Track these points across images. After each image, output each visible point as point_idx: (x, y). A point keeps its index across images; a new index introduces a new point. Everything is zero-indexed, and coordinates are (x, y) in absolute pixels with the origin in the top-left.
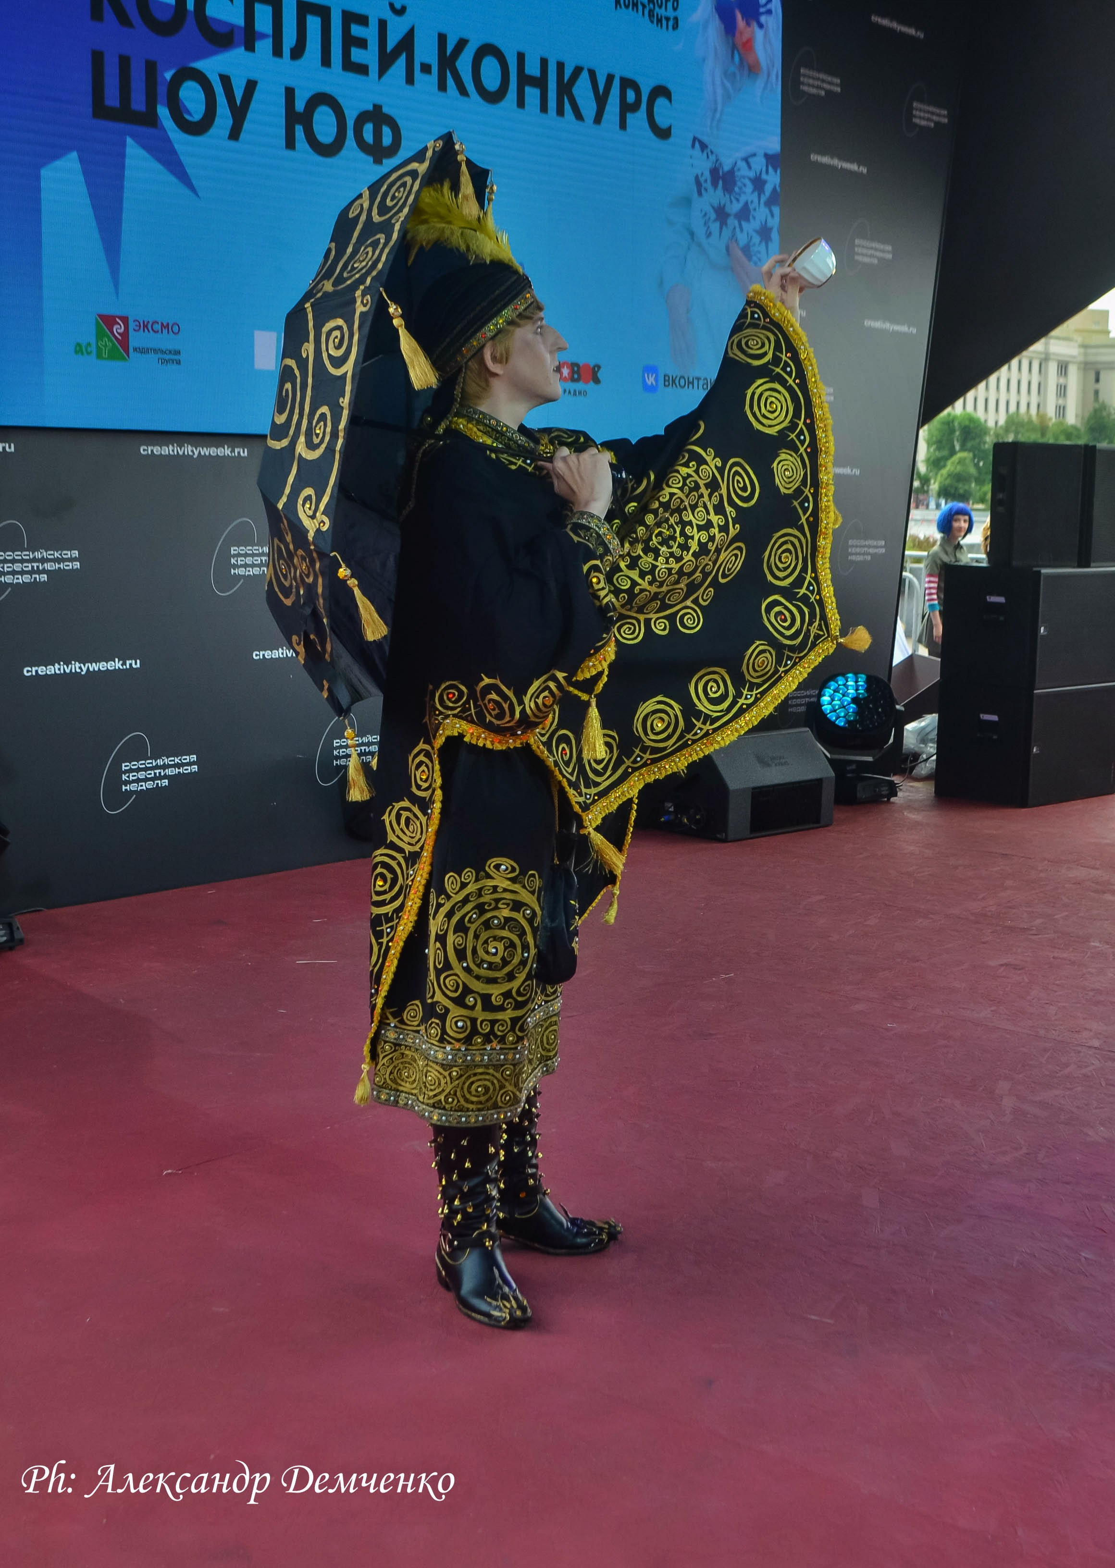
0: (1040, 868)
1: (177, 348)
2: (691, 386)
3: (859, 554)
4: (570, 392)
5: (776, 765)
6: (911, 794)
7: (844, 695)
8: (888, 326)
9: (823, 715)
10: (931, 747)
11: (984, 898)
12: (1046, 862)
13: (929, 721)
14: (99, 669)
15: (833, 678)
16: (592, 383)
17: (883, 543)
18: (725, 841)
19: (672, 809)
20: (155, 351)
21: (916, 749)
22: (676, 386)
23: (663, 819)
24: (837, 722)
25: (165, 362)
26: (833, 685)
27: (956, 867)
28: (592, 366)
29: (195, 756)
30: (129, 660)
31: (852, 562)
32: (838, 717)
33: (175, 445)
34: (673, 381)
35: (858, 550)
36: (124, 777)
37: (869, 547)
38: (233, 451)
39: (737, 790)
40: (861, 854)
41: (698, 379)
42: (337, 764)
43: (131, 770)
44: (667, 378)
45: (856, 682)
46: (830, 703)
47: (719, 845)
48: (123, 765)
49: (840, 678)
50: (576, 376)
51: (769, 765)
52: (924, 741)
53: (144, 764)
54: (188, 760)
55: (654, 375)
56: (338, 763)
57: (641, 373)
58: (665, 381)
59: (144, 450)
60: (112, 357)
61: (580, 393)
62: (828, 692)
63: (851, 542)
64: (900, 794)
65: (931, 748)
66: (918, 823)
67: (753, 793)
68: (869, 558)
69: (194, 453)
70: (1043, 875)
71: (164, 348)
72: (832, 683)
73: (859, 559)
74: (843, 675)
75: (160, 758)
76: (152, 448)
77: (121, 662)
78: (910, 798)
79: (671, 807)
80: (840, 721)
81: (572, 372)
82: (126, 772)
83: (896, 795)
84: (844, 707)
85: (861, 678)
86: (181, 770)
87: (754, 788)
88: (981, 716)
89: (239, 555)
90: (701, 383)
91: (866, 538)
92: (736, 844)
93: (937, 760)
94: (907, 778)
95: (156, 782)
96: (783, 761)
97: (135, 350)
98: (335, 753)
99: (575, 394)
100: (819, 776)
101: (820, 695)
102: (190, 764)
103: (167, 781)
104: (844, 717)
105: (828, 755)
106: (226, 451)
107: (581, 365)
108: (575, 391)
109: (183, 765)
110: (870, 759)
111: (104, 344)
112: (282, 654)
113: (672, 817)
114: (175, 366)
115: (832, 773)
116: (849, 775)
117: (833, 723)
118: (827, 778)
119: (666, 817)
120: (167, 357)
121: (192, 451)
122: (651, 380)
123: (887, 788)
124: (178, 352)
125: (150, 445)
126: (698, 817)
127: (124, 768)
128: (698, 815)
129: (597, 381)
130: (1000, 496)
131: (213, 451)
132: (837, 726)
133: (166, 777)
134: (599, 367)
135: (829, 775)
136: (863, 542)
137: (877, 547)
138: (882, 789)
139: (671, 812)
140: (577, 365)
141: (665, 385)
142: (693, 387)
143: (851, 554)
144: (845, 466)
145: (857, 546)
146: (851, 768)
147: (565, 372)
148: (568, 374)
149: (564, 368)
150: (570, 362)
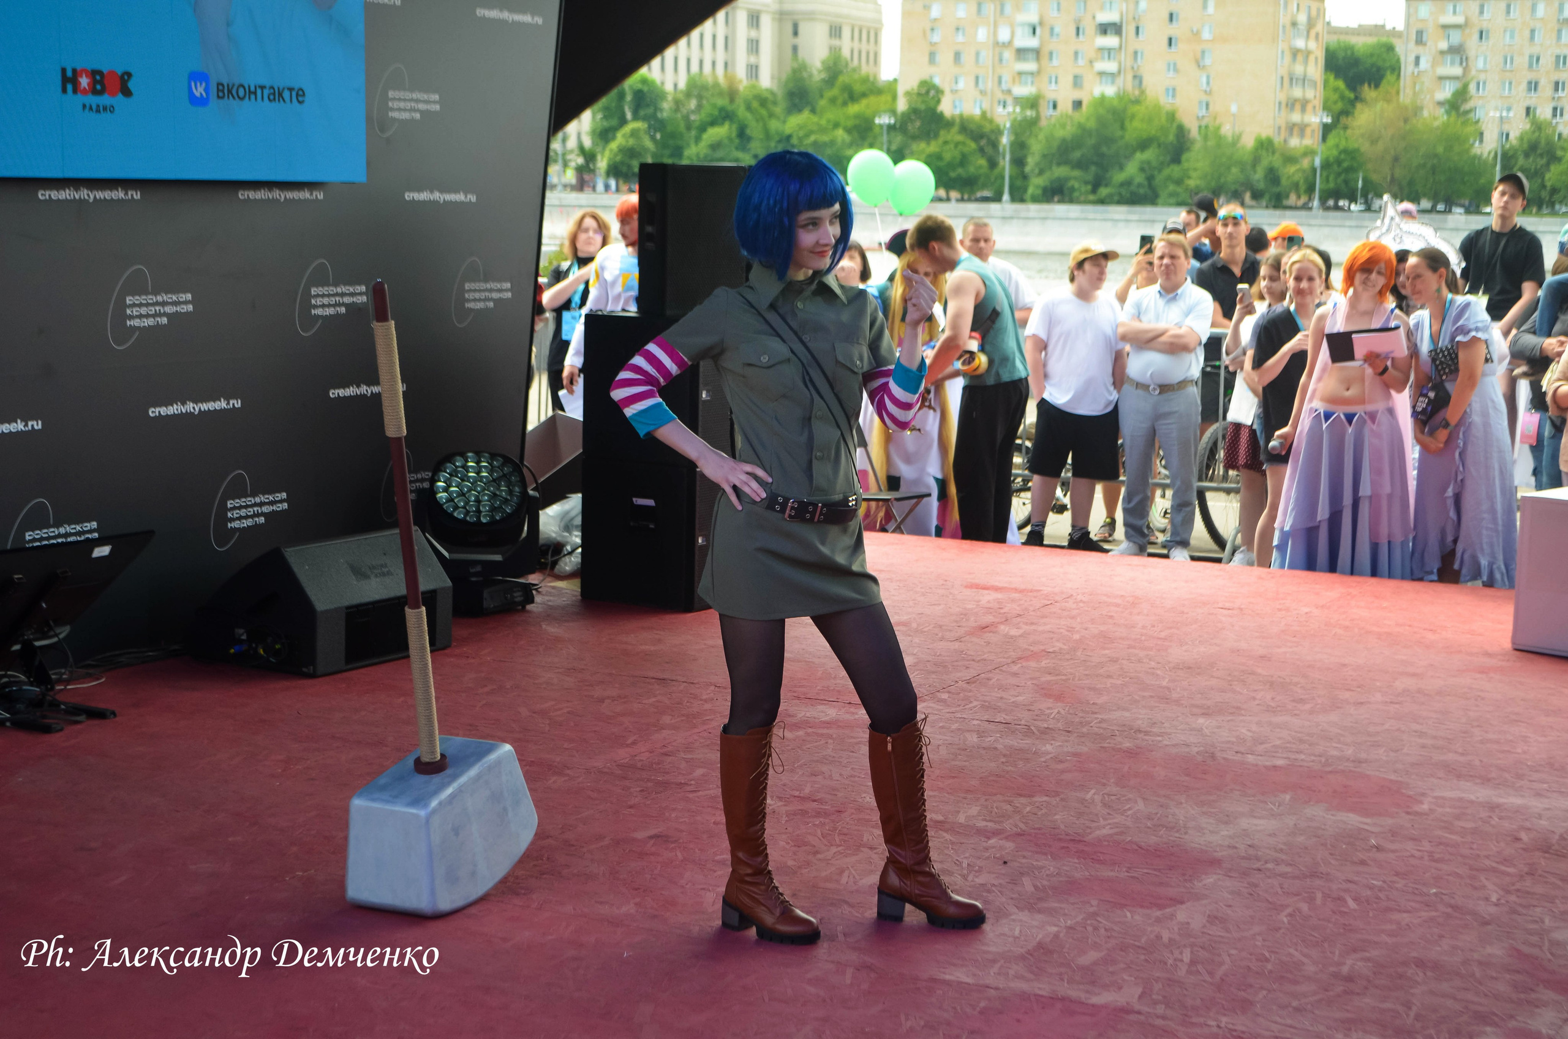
0: (704, 697)
2: (253, 97)
3: (480, 300)
4: (91, 108)
5: (376, 576)
6: (551, 598)
7: (463, 480)
8: (505, 15)
9: (438, 505)
10: (576, 536)
11: (634, 743)
12: (712, 688)
13: (574, 503)
15: (449, 458)
16: (120, 96)
17: (508, 285)
18: (313, 676)
19: (244, 637)
21: (559, 539)
22: (234, 98)
23: (232, 651)
24: (455, 514)
26: (449, 467)
27: (602, 700)
28: (120, 73)
31: (471, 310)
32: (456, 507)
34: (230, 92)
35: (477, 295)
37: (491, 290)
39: (327, 611)
40: (486, 686)
41: (262, 88)
44: (221, 87)
45: (478, 462)
46: (446, 490)
47: (304, 681)
49: (457, 458)
50: (98, 87)
51: (366, 576)
52: (568, 528)
55: (204, 85)
58: (218, 91)
61: (105, 109)
62: (443, 476)
63: (467, 286)
64: (538, 599)
65: (576, 538)
66: (558, 640)
67: (347, 613)
68: (491, 304)
70: (707, 706)
72: (449, 465)
73: (478, 307)
74: (463, 455)
78: (550, 603)
79: (242, 634)
80: (459, 513)
81: (93, 83)
83: (532, 601)
84: (464, 495)
85: (484, 457)
87: (348, 608)
88: (634, 499)
90: (266, 92)
91: (486, 281)
92: (327, 679)
93: (582, 553)
94: (549, 575)
96: (385, 570)
99: (98, 111)
100: (431, 587)
101: (433, 481)
104: (464, 507)
105: (446, 554)
107: (105, 72)
108: (98, 106)
110: (498, 558)
113: (245, 647)
115: (449, 583)
116: (474, 579)
117: (451, 515)
118: (443, 589)
119: (237, 647)
122: (199, 91)
123: (519, 594)
126: (277, 647)
128: (276, 643)
129: (127, 93)
130: (649, 229)
132: (456, 519)
134: (129, 75)
135: (445, 585)
136: (483, 286)
137: (500, 291)
138: (515, 595)
139: (245, 640)
140: (100, 73)
141: (218, 97)
142: (256, 99)
143: (469, 301)
144: (456, 191)
145: (475, 291)
146: (472, 570)
147: (84, 82)
148: (88, 85)
149: (81, 77)
150: (89, 69)
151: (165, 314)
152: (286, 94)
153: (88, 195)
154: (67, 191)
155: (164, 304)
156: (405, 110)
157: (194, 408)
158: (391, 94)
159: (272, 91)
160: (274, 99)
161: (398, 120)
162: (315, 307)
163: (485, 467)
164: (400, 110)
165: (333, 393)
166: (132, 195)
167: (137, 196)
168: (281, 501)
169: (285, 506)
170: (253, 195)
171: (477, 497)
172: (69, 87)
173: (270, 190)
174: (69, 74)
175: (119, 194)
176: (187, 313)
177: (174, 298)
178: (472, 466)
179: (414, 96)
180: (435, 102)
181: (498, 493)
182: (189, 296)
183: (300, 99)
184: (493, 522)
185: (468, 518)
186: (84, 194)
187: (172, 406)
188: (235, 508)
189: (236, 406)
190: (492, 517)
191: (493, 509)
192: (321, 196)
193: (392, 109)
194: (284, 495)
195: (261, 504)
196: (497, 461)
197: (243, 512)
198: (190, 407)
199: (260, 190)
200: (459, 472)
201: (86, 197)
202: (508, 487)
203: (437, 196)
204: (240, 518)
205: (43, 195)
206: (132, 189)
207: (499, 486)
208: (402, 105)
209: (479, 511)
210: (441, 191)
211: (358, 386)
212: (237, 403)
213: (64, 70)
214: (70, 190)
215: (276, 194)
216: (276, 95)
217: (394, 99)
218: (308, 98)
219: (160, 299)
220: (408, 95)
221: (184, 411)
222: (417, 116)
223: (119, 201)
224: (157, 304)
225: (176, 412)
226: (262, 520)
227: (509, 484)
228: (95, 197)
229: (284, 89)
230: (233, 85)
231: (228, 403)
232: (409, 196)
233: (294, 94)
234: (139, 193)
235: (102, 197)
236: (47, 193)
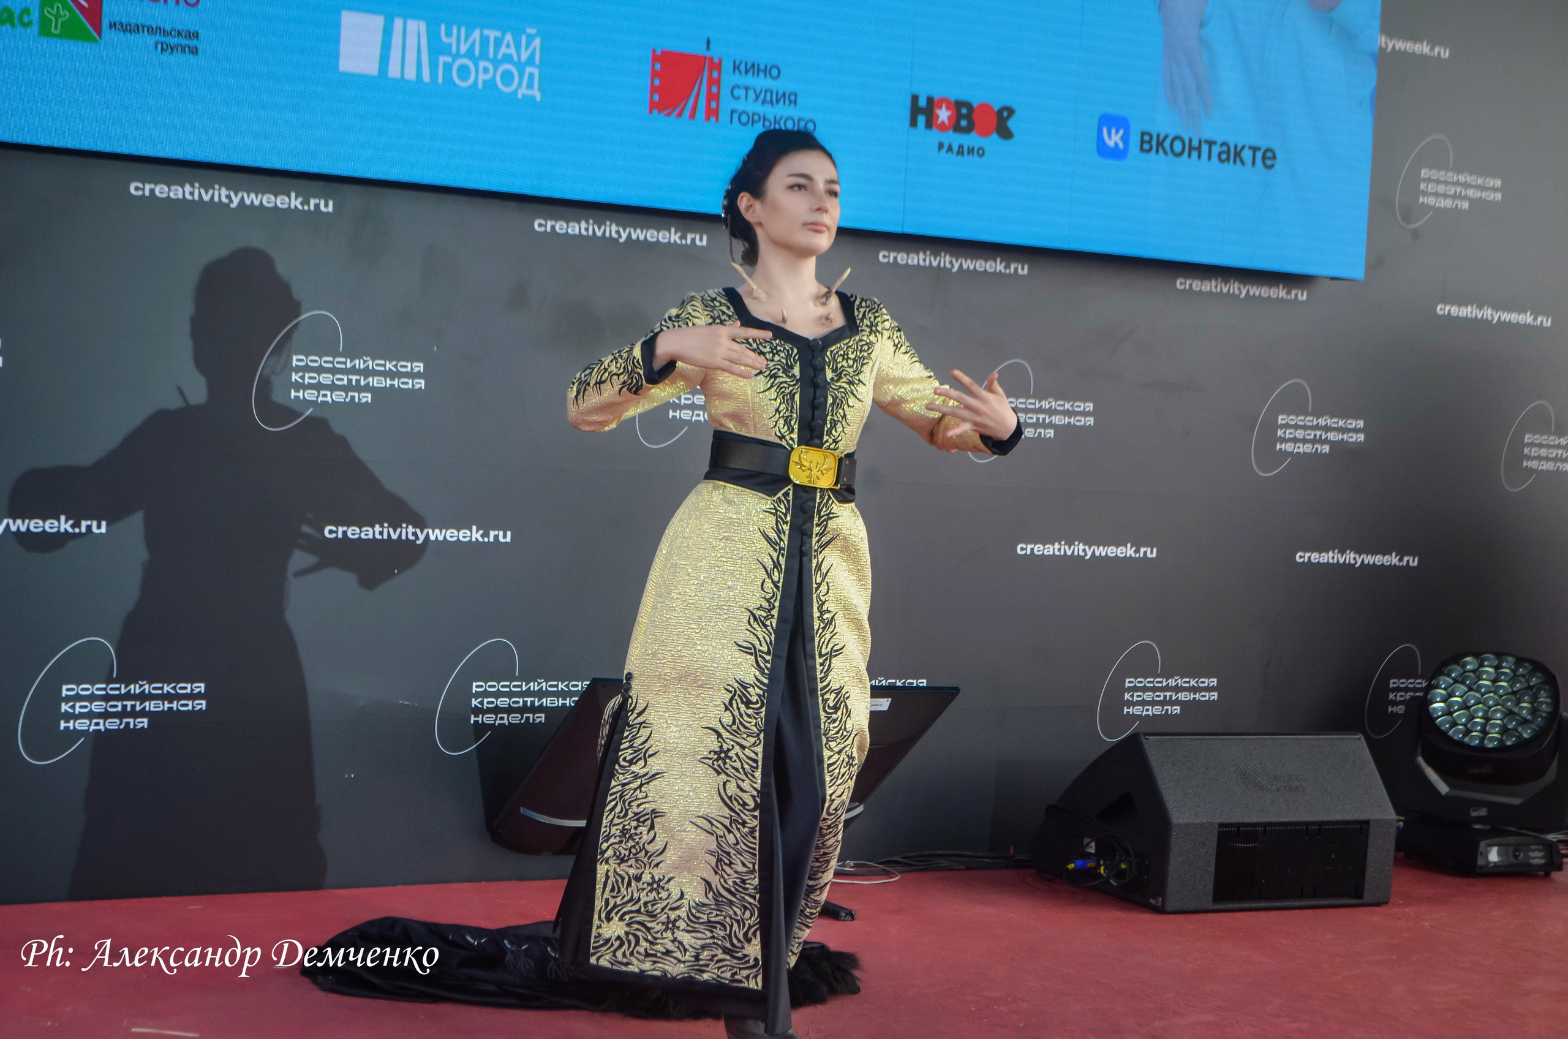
1: (192, 29)
2: (1195, 154)
3: (1547, 459)
4: (950, 149)
7: (1470, 689)
9: (1429, 719)
14: (28, 528)
15: (1457, 659)
16: (994, 136)
18: (1161, 910)
19: (1092, 850)
20: (151, 30)
22: (1165, 152)
23: (1071, 866)
24: (1451, 733)
25: (165, 48)
26: (1454, 670)
28: (996, 108)
29: (202, 685)
30: (86, 519)
31: (1531, 471)
32: (1454, 724)
33: (197, 185)
34: (1160, 144)
35: (1543, 452)
36: (64, 707)
37: (1567, 448)
38: (306, 202)
39: (1187, 825)
41: (1211, 143)
42: (476, 722)
43: (78, 698)
44: (1146, 138)
45: (1497, 668)
46: (1444, 700)
47: (1147, 917)
48: (64, 687)
49: (1469, 659)
50: (964, 123)
53: (105, 689)
54: (189, 691)
55: (1121, 132)
56: (480, 719)
57: (1096, 121)
58: (1142, 142)
59: (137, 189)
60: (69, 32)
61: (971, 151)
62: (1444, 680)
63: (1528, 438)
67: (1220, 834)
68: (1565, 467)
69: (231, 201)
71: (168, 29)
72: (1454, 667)
73: (1544, 468)
74: (1476, 655)
75: (136, 682)
76: (152, 186)
77: (71, 522)
79: (1090, 846)
80: (1458, 732)
81: (957, 117)
82: (68, 699)
83: (1560, 867)
84: (1468, 708)
85: (1507, 662)
86: (174, 705)
87: (1221, 825)
89: (307, 369)
90: (1216, 150)
91: (1560, 434)
92: (1179, 917)
95: (125, 720)
97: (113, 25)
98: (474, 702)
99: (960, 152)
100: (1364, 817)
101: (1431, 687)
102: (192, 696)
103: (146, 720)
104: (1465, 725)
105: (1443, 788)
106: (295, 202)
107: (975, 104)
108: (961, 147)
109: (179, 697)
110: (1516, 801)
111: (54, 12)
112: (381, 533)
113: (1091, 864)
114: (187, 59)
115: (1393, 815)
117: (1444, 734)
118: (1378, 821)
119: (1080, 862)
120: (172, 41)
121: (228, 197)
122: (1114, 139)
123: (1541, 854)
124: (196, 35)
125: (149, 182)
126: (1123, 866)
127: (64, 693)
128: (1123, 861)
129: (1006, 134)
131: (268, 200)
132: (1451, 739)
133: (143, 713)
134: (1011, 112)
135: (1391, 817)
136: (1554, 440)
138: (1532, 854)
139: (1091, 854)
140: (968, 105)
141: (1142, 149)
142: (1199, 156)
143: (1529, 458)
144: (1521, 310)
145: (1540, 445)
146: (1474, 814)
147: (943, 115)
148: (949, 118)
149: (940, 107)
150: (953, 99)
151: (1051, 425)
152: (1247, 155)
153: (951, 262)
154: (921, 256)
155: (1051, 412)
156: (1445, 196)
157: (1084, 550)
158: (1424, 173)
159: (1225, 148)
160: (1228, 159)
161: (1433, 207)
162: (1283, 440)
163: (1505, 674)
164: (1436, 194)
165: (1301, 557)
166: (1016, 269)
167: (1023, 270)
168: (1209, 689)
169: (1214, 696)
170: (1197, 285)
171: (1486, 712)
172: (921, 120)
173: (1226, 281)
174: (922, 103)
175: (997, 266)
176: (1084, 427)
177: (1067, 406)
178: (1487, 672)
179: (1462, 178)
180: (1494, 189)
181: (1516, 710)
182: (1090, 406)
183: (1269, 162)
184: (1502, 748)
185: (1466, 740)
186: (945, 260)
187: (1053, 545)
188: (1135, 689)
189: (1149, 555)
190: (1500, 741)
191: (1504, 730)
192: (1303, 296)
193: (1425, 194)
194: (1214, 682)
195: (1177, 689)
196: (1524, 667)
197: (1148, 696)
198: (1079, 549)
199: (1211, 281)
200: (1468, 677)
201: (948, 265)
202: (1531, 703)
203: (1488, 313)
204: (1143, 703)
205: (885, 256)
206: (1015, 261)
207: (1518, 703)
208: (1441, 188)
209: (1484, 732)
210: (1496, 308)
211: (1342, 552)
212: (1152, 554)
213: (915, 99)
214: (925, 253)
215: (1234, 287)
216: (1231, 154)
217: (1429, 180)
218: (1279, 163)
219: (1045, 404)
220: (1452, 176)
221: (1069, 553)
222: (1466, 205)
223: (996, 275)
224: (1040, 410)
225: (1057, 553)
226: (1177, 710)
227: (1534, 699)
228: (961, 265)
229: (1243, 147)
230: (1166, 137)
231: (1137, 551)
232: (1441, 309)
233: (1259, 155)
234: (1026, 267)
235: (972, 267)
236: (892, 255)
